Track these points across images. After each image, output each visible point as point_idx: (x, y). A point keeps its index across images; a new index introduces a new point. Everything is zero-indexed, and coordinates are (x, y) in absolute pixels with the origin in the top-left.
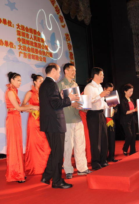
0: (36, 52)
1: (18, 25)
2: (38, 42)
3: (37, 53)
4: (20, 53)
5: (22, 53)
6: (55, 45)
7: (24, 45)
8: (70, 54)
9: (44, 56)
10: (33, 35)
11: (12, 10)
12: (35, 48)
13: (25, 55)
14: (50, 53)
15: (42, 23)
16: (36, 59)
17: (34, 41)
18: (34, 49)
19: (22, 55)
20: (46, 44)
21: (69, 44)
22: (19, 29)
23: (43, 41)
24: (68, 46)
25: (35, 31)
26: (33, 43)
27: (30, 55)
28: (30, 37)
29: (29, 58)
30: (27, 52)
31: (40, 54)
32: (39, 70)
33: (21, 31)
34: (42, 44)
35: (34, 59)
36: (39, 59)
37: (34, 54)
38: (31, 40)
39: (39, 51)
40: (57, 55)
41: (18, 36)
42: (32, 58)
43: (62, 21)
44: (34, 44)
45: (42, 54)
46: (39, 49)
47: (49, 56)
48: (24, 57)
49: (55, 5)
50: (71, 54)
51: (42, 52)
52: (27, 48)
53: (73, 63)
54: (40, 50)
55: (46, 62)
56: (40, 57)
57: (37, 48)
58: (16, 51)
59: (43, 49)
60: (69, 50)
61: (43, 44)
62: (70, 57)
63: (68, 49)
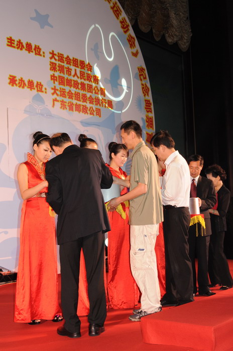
0: (83, 99)
1: (53, 54)
2: (86, 82)
3: (84, 101)
4: (55, 100)
5: (58, 101)
6: (119, 86)
7: (62, 87)
8: (146, 103)
9: (98, 107)
10: (78, 70)
11: (42, 27)
12: (81, 92)
13: (64, 105)
14: (108, 101)
15: (96, 49)
16: (83, 112)
17: (79, 81)
18: (79, 93)
19: (58, 104)
20: (101, 85)
21: (145, 85)
22: (53, 60)
23: (96, 80)
24: (143, 88)
25: (82, 63)
26: (79, 83)
27: (73, 104)
28: (73, 73)
29: (71, 109)
30: (67, 100)
31: (91, 102)
32: (87, 131)
33: (58, 63)
34: (94, 85)
35: (79, 111)
36: (88, 112)
37: (79, 103)
38: (75, 78)
39: (89, 98)
40: (121, 105)
41: (52, 73)
42: (76, 110)
43: (132, 45)
44: (80, 86)
45: (94, 103)
46: (88, 95)
47: (107, 106)
48: (61, 108)
49: (121, 17)
50: (148, 103)
51: (95, 100)
52: (68, 93)
53: (150, 118)
54: (91, 96)
55: (100, 116)
56: (90, 108)
57: (84, 93)
58: (48, 97)
59: (97, 95)
60: (145, 95)
61: (96, 85)
62: (146, 108)
63: (143, 95)
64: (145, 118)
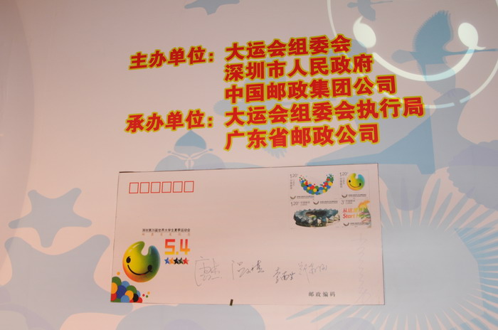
0: (319, 115)
1: (234, 49)
2: (331, 77)
4: (233, 135)
5: (242, 134)
6: (448, 57)
7: (256, 104)
9: (370, 120)
12: (314, 101)
13: (258, 139)
14: (407, 100)
17: (308, 79)
18: (306, 105)
19: (241, 143)
22: (235, 61)
23: (363, 63)
25: (319, 41)
26: (305, 85)
27: (285, 131)
29: (278, 143)
30: (267, 127)
31: (345, 116)
33: (247, 61)
34: (355, 76)
35: (305, 143)
36: (334, 138)
37: (304, 125)
39: (338, 108)
41: (230, 84)
42: (293, 143)
44: (309, 90)
45: (356, 114)
51: (357, 108)
52: (272, 112)
54: (344, 103)
55: (375, 141)
56: (342, 128)
57: (323, 100)
61: (364, 74)
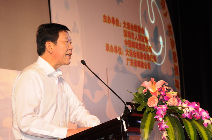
1: (124, 23)
2: (142, 43)
3: (142, 58)
4: (128, 60)
8: (174, 55)
9: (149, 62)
10: (137, 33)
13: (132, 63)
14: (154, 56)
15: (145, 15)
16: (141, 67)
19: (129, 62)
20: (150, 45)
21: (172, 40)
22: (125, 29)
23: (146, 40)
24: (171, 42)
25: (139, 28)
26: (138, 45)
27: (136, 61)
28: (135, 37)
29: (135, 65)
31: (145, 59)
33: (127, 30)
34: (146, 44)
36: (144, 66)
37: (139, 60)
38: (136, 41)
39: (144, 55)
40: (160, 57)
41: (125, 38)
42: (138, 66)
43: (163, 8)
44: (139, 47)
45: (147, 59)
46: (143, 53)
47: (153, 60)
48: (131, 65)
51: (147, 57)
52: (133, 53)
53: (176, 67)
55: (150, 69)
56: (145, 63)
57: (141, 51)
58: (124, 57)
59: (148, 52)
62: (174, 59)
63: (171, 48)
64: (174, 67)
